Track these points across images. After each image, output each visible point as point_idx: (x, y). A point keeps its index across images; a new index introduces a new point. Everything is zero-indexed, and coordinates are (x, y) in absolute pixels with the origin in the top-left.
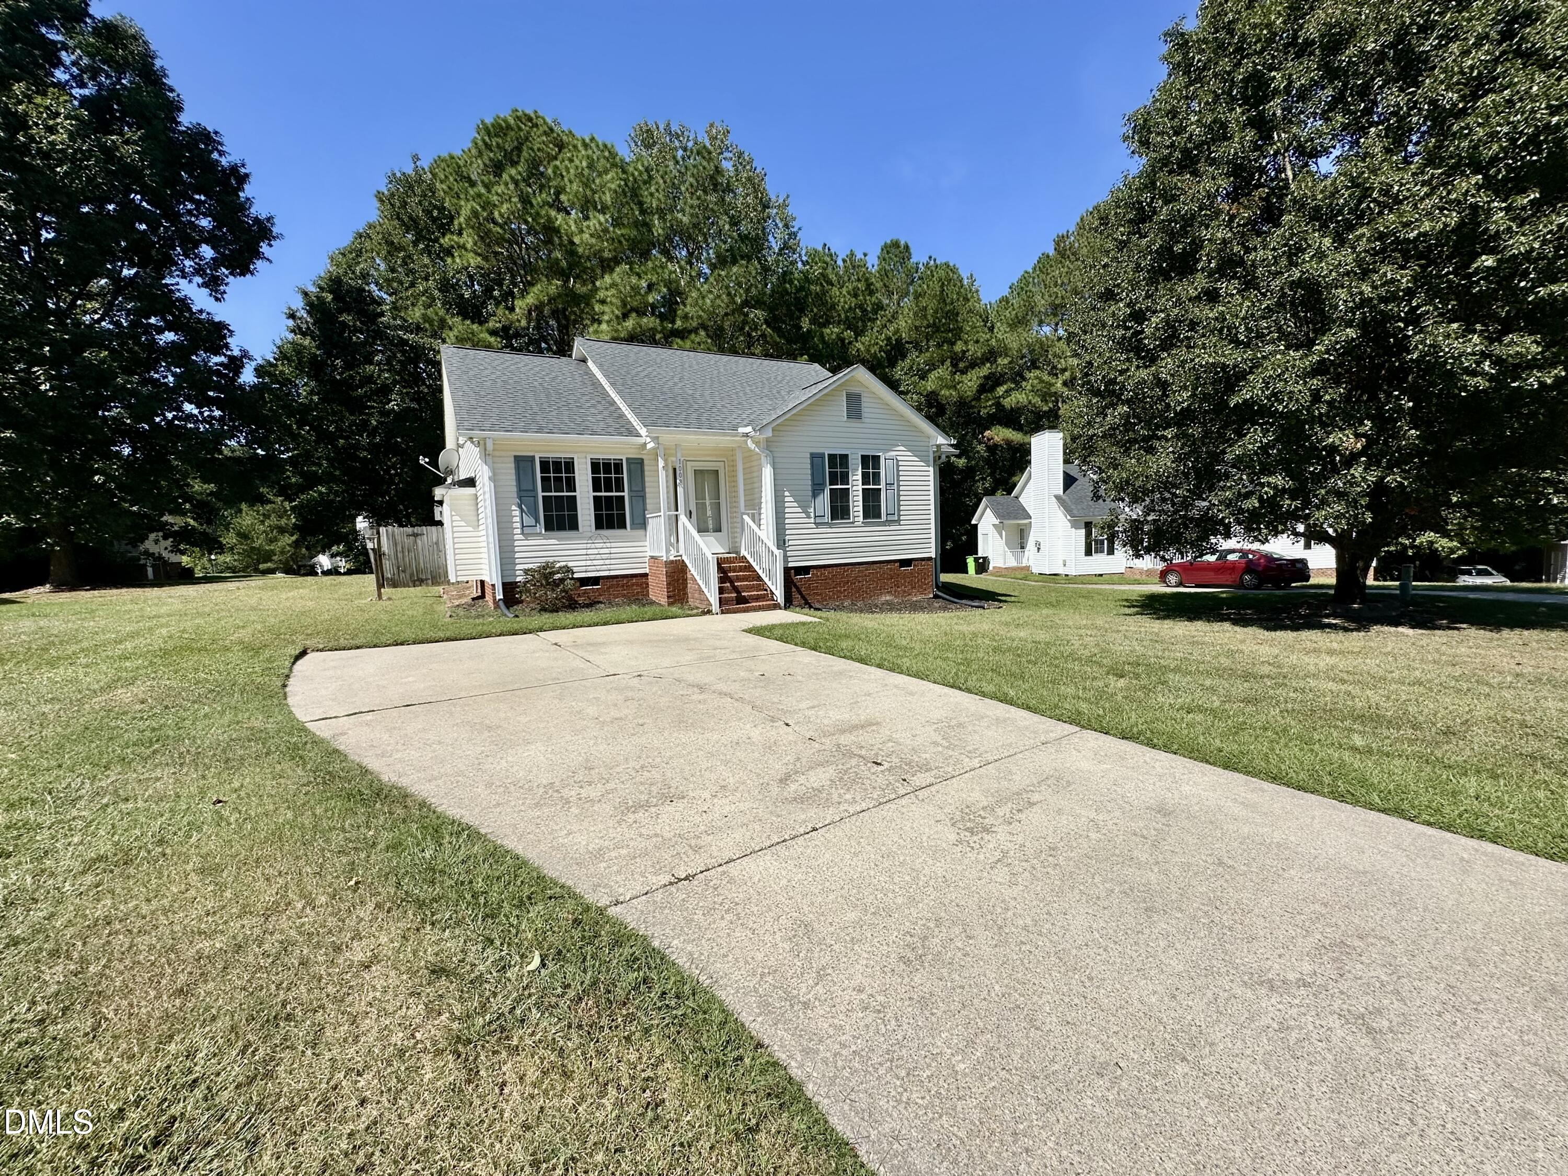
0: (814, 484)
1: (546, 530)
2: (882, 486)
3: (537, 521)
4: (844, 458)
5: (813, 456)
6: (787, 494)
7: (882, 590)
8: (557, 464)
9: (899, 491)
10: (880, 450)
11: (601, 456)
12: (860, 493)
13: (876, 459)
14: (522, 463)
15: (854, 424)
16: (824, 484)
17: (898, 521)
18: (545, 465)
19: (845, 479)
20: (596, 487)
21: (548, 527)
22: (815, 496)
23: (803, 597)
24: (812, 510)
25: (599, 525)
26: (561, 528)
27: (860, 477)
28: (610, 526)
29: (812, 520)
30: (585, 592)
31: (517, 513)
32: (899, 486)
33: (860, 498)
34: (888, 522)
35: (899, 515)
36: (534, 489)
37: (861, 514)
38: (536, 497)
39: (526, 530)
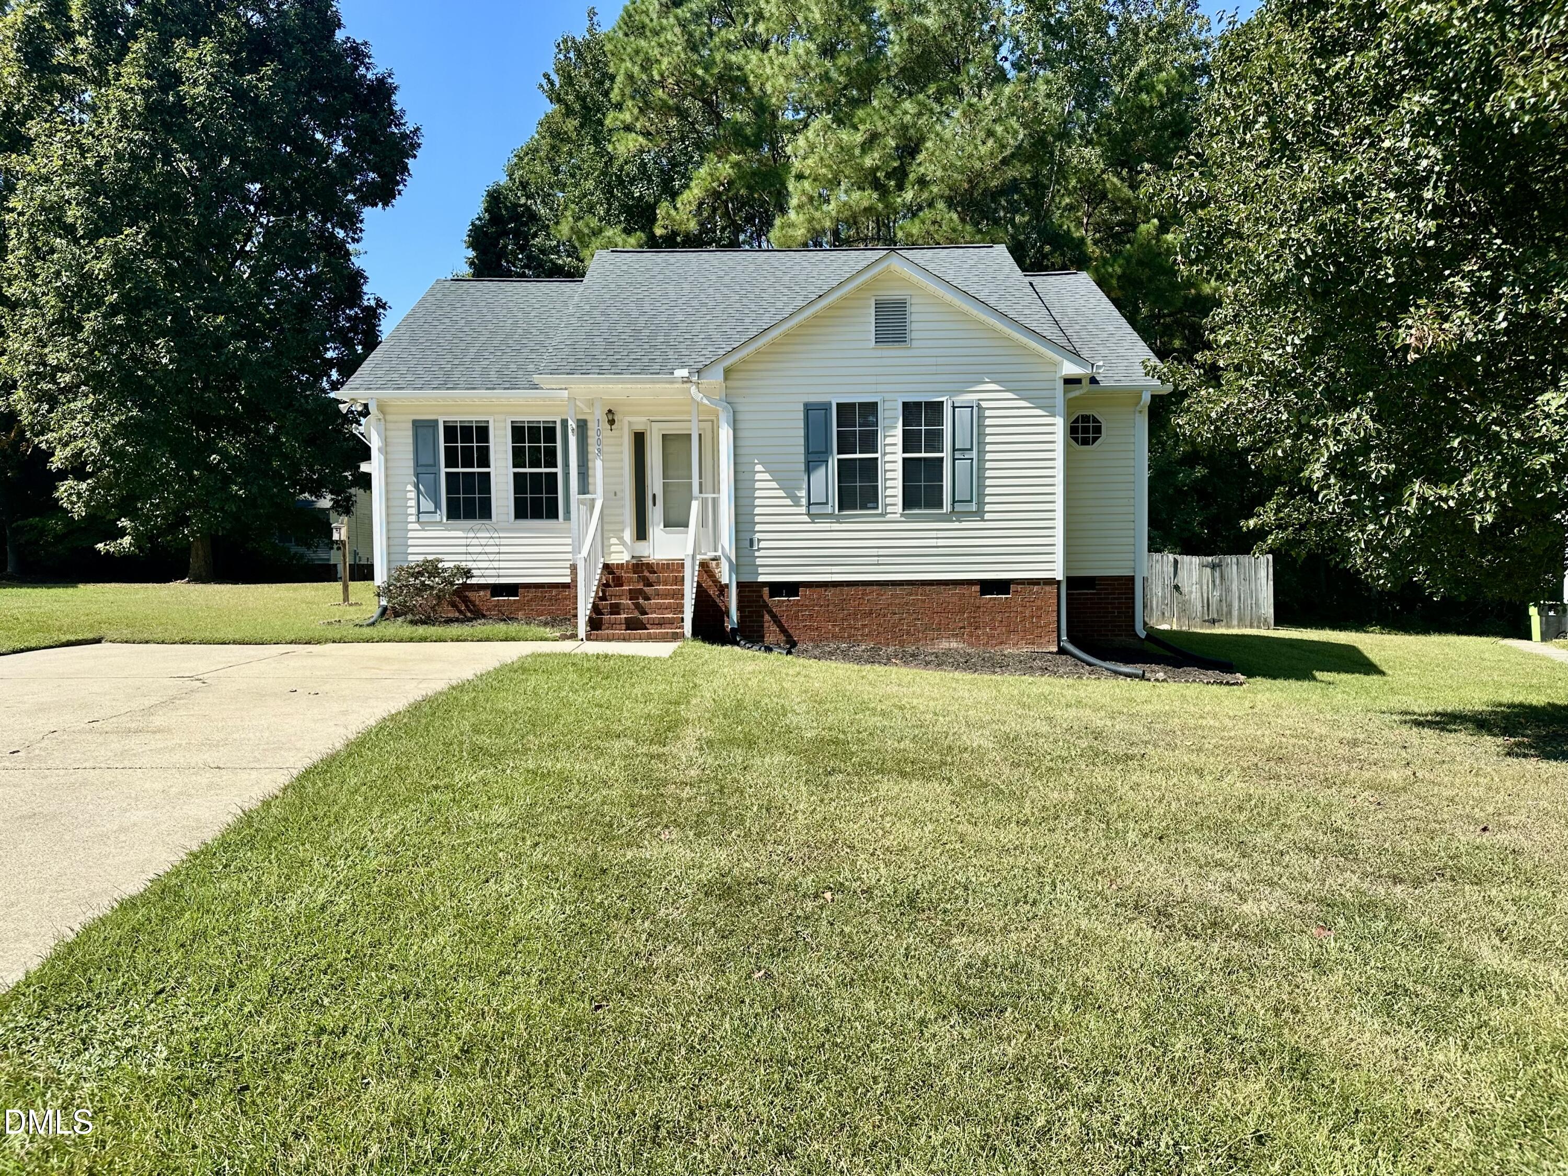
0: (808, 452)
1: (448, 518)
2: (946, 455)
3: (437, 506)
4: (870, 409)
5: (809, 408)
6: (759, 468)
7: (942, 630)
8: (467, 431)
9: (982, 460)
10: (943, 392)
11: (526, 417)
12: (899, 466)
13: (935, 409)
14: (422, 428)
15: (892, 352)
16: (827, 452)
17: (979, 514)
18: (450, 431)
19: (869, 442)
20: (518, 458)
21: (453, 514)
22: (809, 469)
23: (783, 631)
24: (803, 493)
25: (521, 512)
26: (470, 515)
27: (899, 440)
28: (537, 514)
29: (803, 510)
30: (498, 605)
31: (413, 495)
32: (982, 452)
33: (899, 474)
34: (954, 515)
35: (981, 504)
36: (436, 464)
37: (899, 500)
38: (437, 474)
39: (423, 518)
